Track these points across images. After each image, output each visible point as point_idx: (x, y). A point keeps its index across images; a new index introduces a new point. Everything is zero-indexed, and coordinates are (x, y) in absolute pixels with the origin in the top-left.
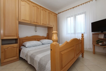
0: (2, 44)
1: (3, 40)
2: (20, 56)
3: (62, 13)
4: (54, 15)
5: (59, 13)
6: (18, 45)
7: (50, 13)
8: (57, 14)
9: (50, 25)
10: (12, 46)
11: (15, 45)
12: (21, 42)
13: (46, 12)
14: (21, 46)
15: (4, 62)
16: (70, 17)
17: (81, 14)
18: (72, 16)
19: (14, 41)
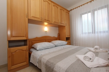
0: (9, 47)
1: (10, 42)
2: (30, 61)
3: (75, 9)
4: (67, 12)
5: (71, 10)
6: (28, 48)
7: (62, 10)
8: (69, 11)
9: (62, 24)
10: (21, 49)
11: (25, 48)
12: (31, 44)
13: (58, 8)
14: (30, 49)
15: (12, 68)
16: (86, 13)
17: (102, 8)
18: (89, 12)
19: (23, 43)
